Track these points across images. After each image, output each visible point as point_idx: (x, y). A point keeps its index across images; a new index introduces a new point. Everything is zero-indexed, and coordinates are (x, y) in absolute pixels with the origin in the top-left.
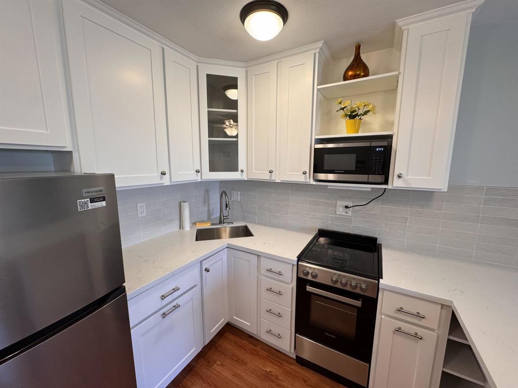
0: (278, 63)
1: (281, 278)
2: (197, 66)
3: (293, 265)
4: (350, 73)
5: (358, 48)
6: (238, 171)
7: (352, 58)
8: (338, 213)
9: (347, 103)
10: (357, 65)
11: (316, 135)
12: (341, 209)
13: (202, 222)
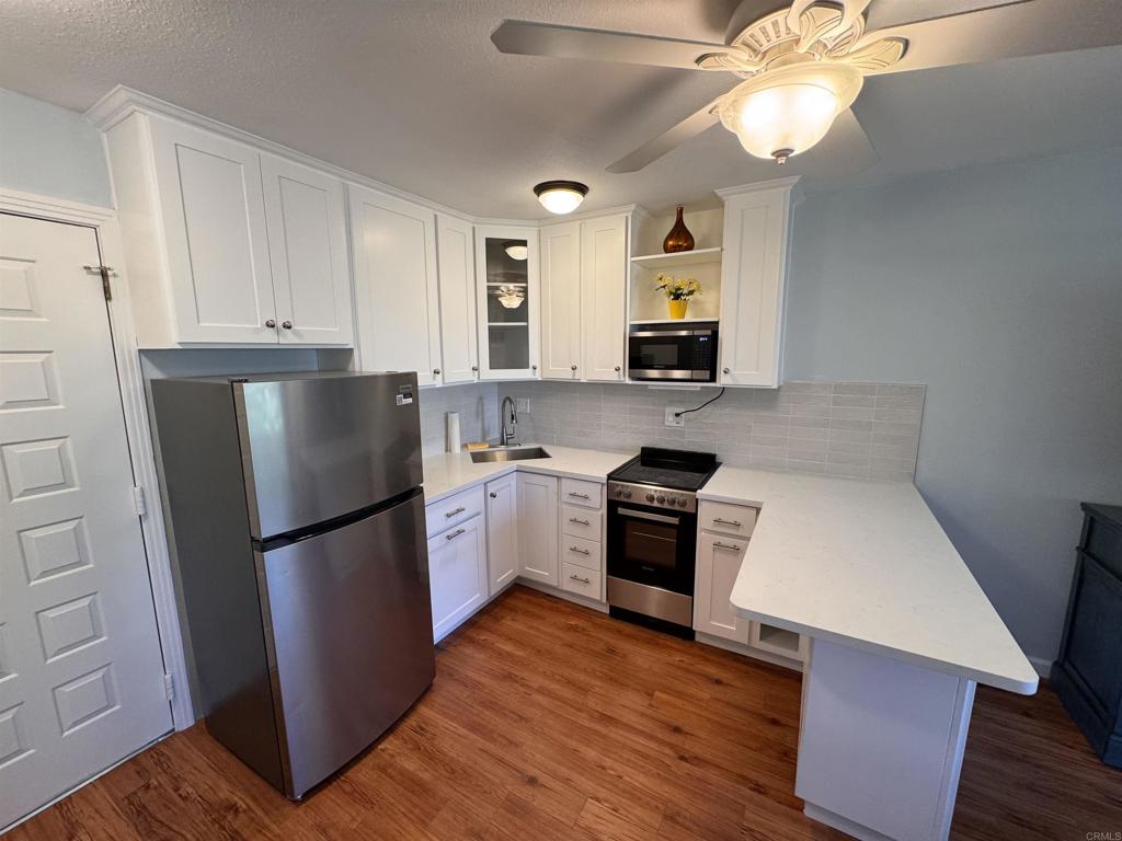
0: (581, 225)
1: (587, 503)
2: (474, 228)
3: (603, 484)
4: (671, 243)
5: (680, 212)
6: (528, 367)
7: (674, 223)
8: (667, 423)
9: (668, 280)
10: (678, 235)
11: (631, 320)
12: (671, 418)
13: (475, 443)
